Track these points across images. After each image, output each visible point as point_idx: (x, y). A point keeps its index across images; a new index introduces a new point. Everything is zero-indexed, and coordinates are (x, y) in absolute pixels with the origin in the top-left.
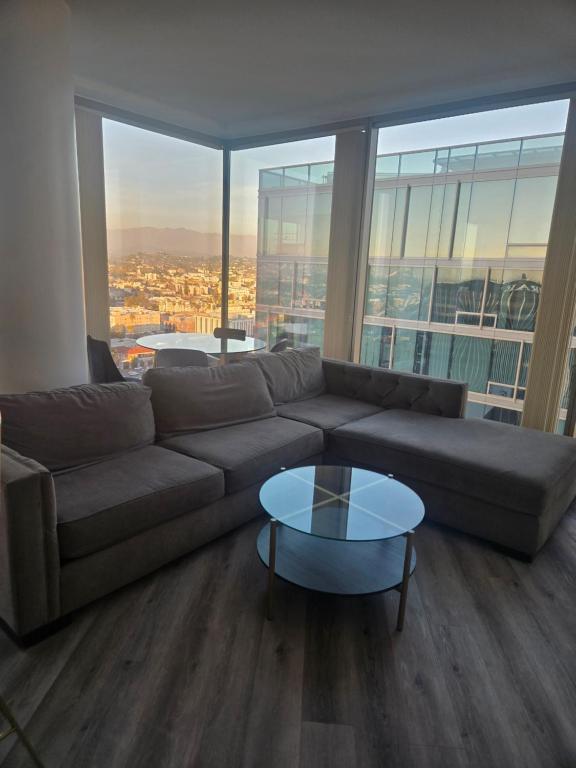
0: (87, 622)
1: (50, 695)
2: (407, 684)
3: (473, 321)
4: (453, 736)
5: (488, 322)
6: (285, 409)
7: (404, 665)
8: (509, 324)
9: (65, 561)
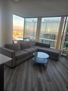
0: (17, 67)
1: (16, 72)
2: (48, 71)
3: (48, 38)
4: (53, 74)
5: (49, 39)
6: (33, 47)
7: (47, 69)
8: (52, 39)
9: (16, 60)
